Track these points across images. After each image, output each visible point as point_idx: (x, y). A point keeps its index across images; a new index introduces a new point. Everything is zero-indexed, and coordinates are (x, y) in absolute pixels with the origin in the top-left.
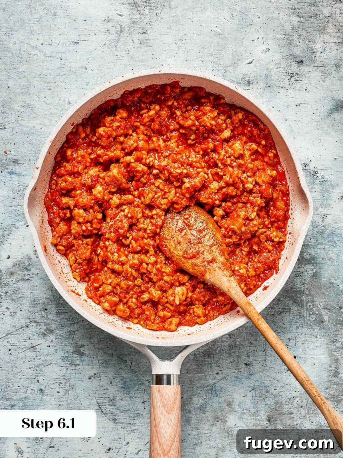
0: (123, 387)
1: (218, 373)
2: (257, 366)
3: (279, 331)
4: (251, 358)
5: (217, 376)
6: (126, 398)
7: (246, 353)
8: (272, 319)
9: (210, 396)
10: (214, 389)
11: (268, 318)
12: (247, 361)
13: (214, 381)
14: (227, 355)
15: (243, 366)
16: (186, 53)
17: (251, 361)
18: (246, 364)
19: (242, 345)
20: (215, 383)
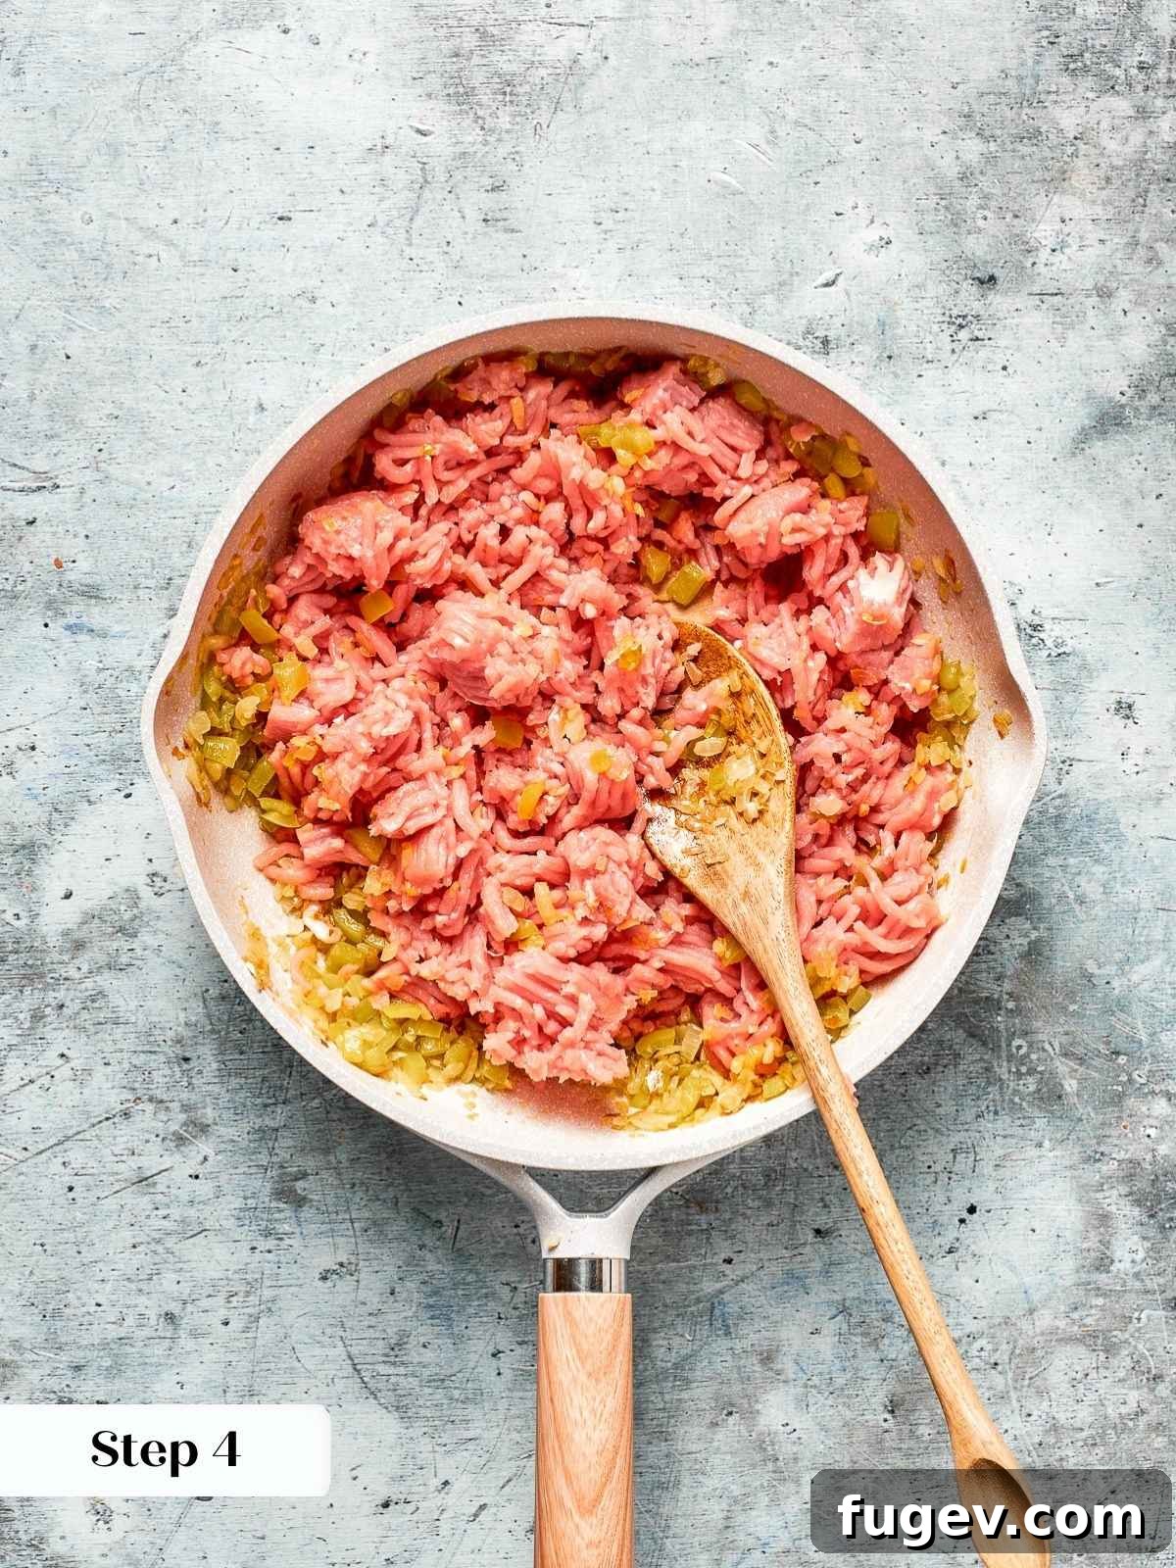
0: (430, 1306)
1: (729, 1261)
2: (853, 1238)
3: (922, 1128)
4: (836, 1211)
5: (726, 1268)
6: (440, 1342)
7: (817, 1196)
8: (902, 1090)
9: (705, 1333)
10: (717, 1312)
11: (887, 1087)
12: (823, 1221)
13: (718, 1286)
14: (757, 1203)
15: (810, 1237)
16: (628, 252)
17: (835, 1222)
18: (818, 1232)
19: (806, 1170)
20: (721, 1292)
